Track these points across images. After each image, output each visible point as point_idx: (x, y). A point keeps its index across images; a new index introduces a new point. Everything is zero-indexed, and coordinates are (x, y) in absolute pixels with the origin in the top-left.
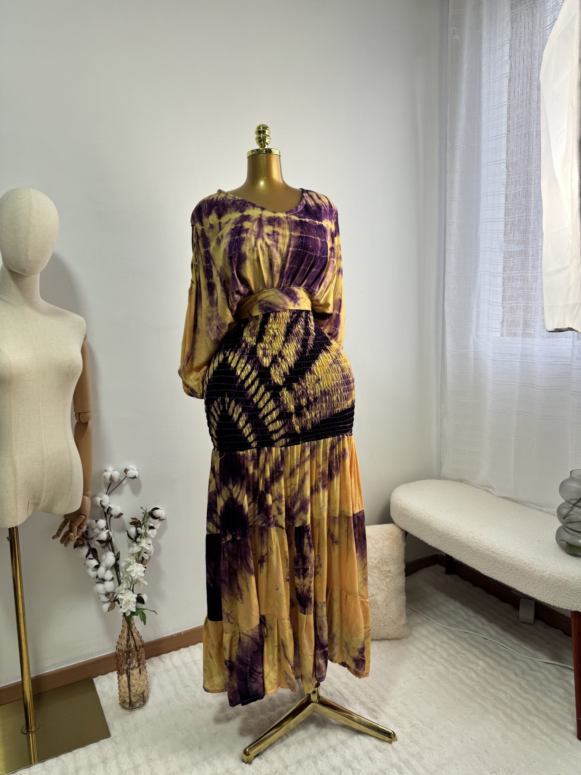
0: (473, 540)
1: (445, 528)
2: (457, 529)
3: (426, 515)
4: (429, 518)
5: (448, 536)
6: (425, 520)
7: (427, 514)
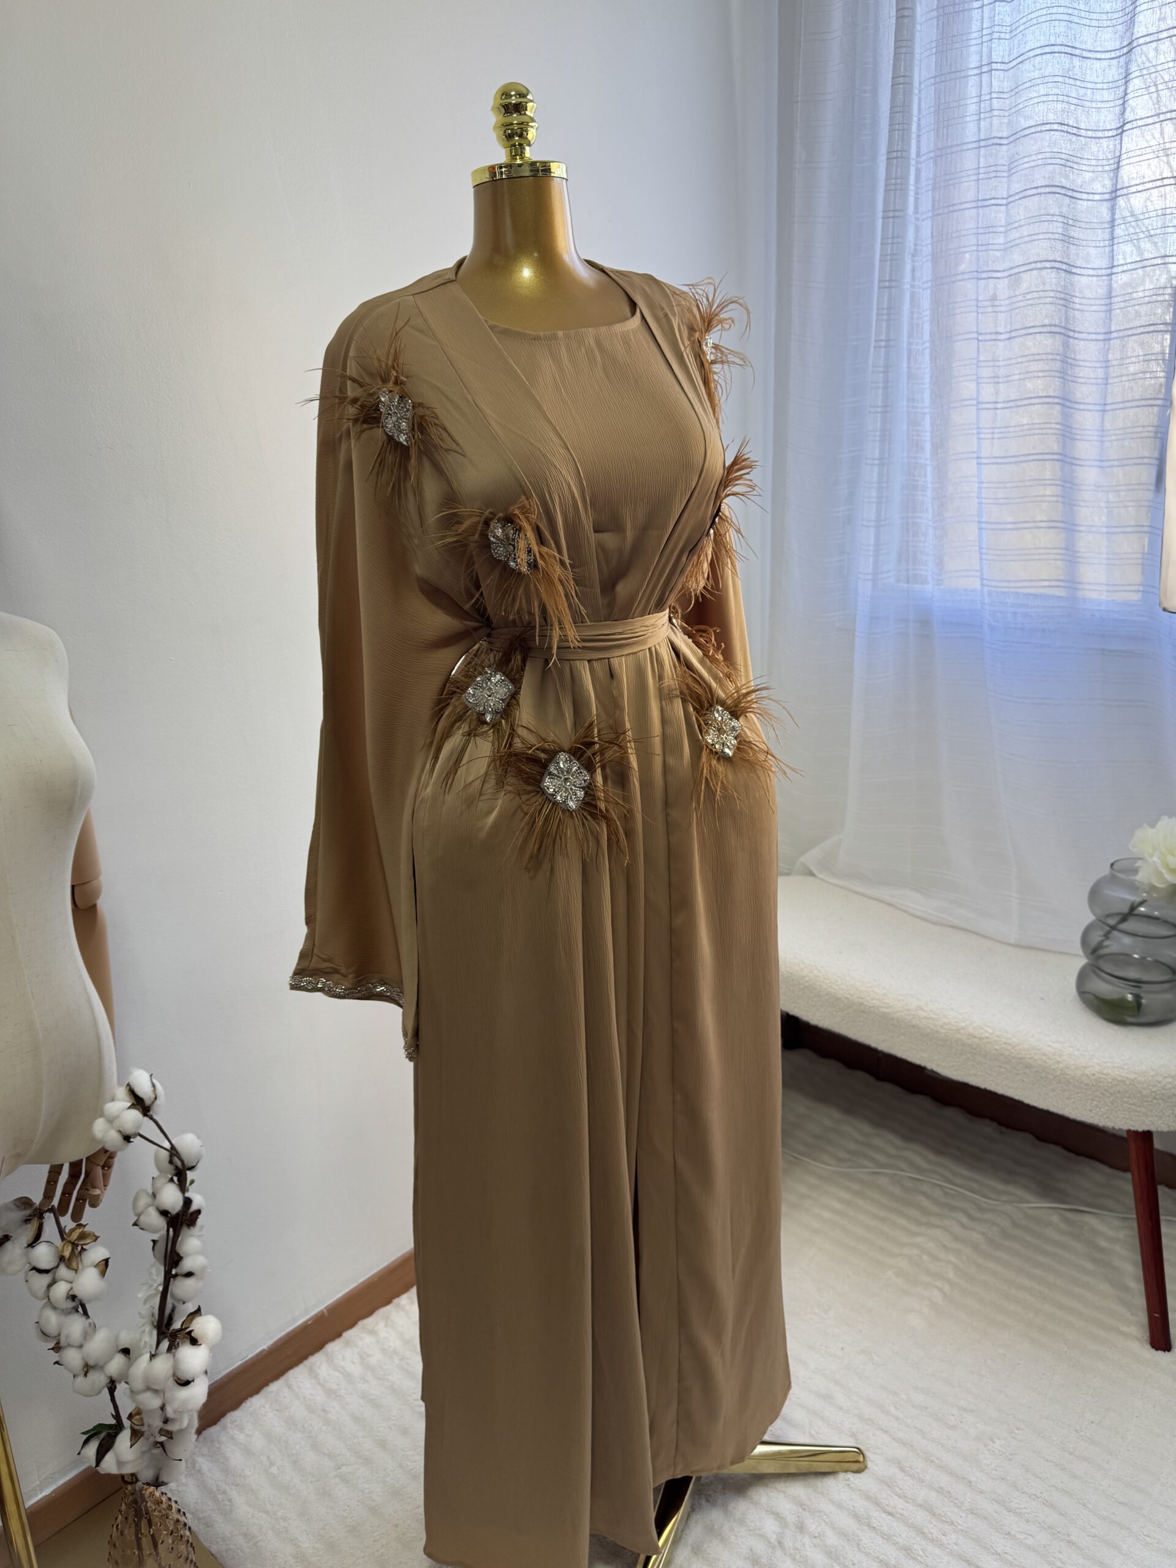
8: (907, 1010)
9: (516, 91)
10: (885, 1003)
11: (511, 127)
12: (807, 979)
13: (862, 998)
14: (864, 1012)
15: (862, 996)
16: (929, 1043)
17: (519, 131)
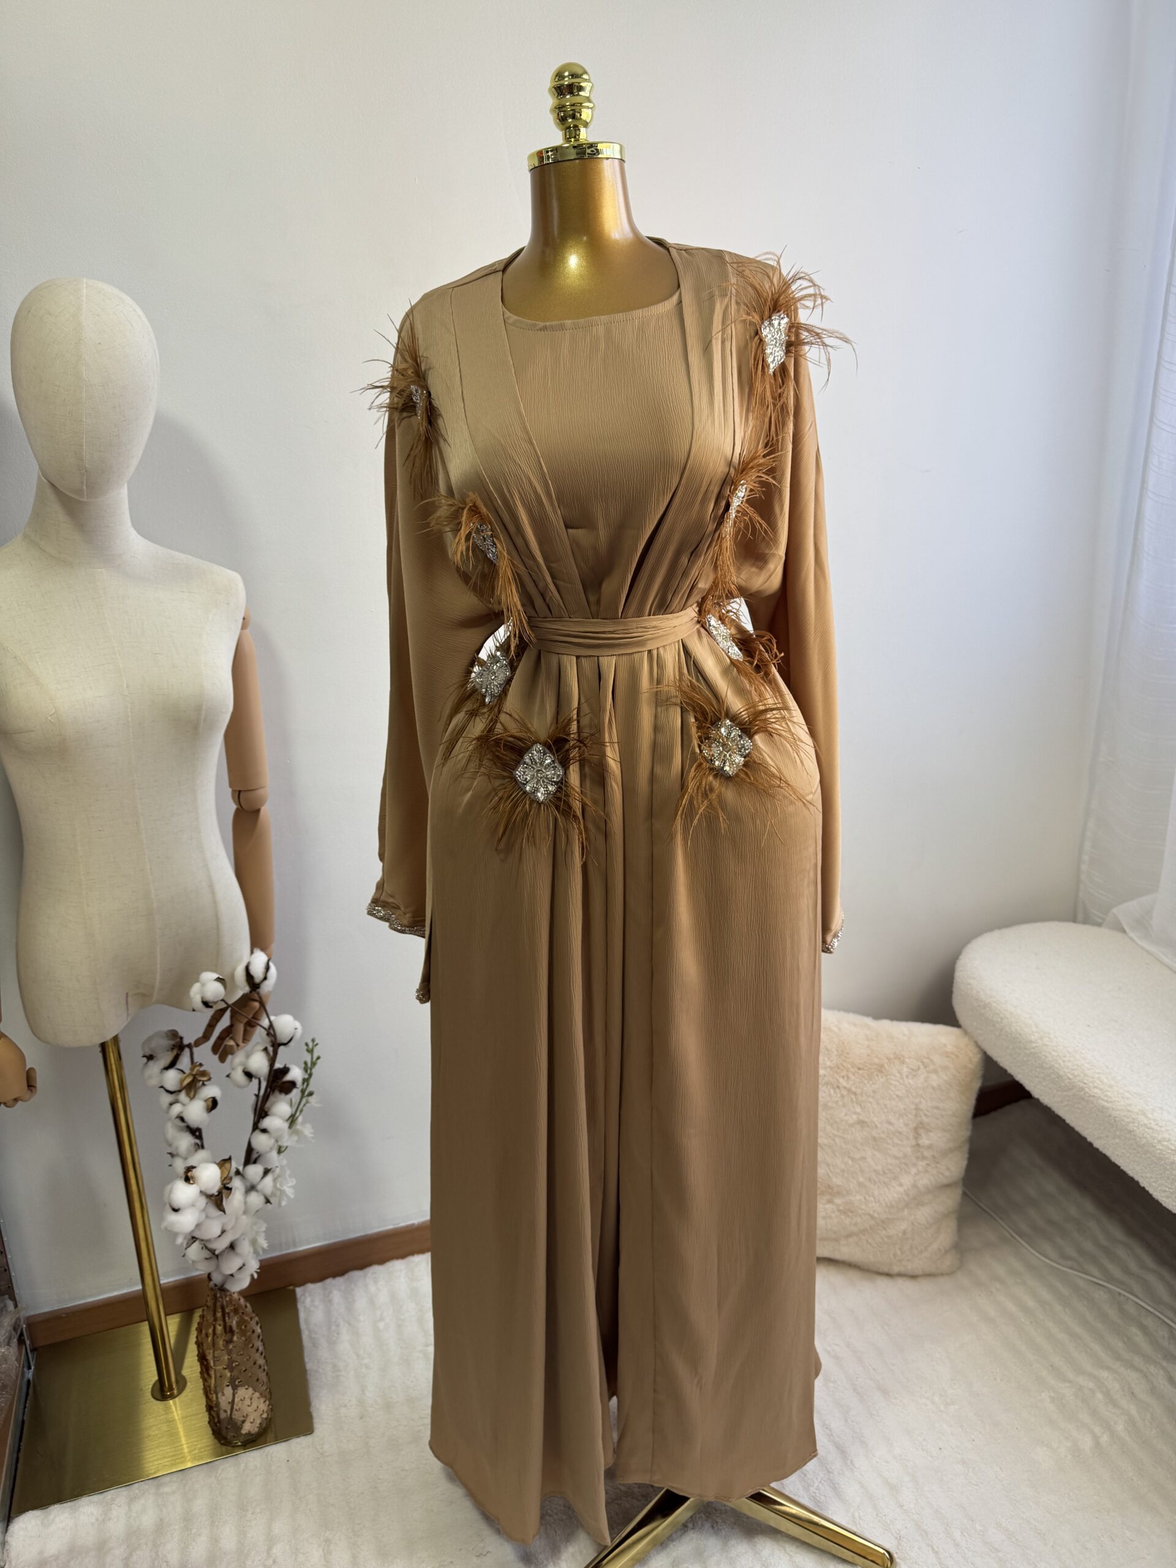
0: (1141, 1118)
1: (1076, 1073)
2: (1105, 1080)
3: (1034, 1029)
4: (1041, 1039)
5: (1082, 1093)
6: (1031, 1042)
7: (1037, 1027)
8: (1129, 1111)
9: (569, 72)
10: (1107, 1096)
11: (564, 109)
12: (1034, 1045)
13: (1085, 1083)
14: (1083, 1099)
15: (1085, 1081)
16: (1143, 1156)
17: (571, 112)
